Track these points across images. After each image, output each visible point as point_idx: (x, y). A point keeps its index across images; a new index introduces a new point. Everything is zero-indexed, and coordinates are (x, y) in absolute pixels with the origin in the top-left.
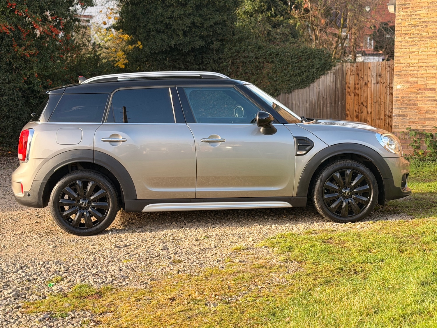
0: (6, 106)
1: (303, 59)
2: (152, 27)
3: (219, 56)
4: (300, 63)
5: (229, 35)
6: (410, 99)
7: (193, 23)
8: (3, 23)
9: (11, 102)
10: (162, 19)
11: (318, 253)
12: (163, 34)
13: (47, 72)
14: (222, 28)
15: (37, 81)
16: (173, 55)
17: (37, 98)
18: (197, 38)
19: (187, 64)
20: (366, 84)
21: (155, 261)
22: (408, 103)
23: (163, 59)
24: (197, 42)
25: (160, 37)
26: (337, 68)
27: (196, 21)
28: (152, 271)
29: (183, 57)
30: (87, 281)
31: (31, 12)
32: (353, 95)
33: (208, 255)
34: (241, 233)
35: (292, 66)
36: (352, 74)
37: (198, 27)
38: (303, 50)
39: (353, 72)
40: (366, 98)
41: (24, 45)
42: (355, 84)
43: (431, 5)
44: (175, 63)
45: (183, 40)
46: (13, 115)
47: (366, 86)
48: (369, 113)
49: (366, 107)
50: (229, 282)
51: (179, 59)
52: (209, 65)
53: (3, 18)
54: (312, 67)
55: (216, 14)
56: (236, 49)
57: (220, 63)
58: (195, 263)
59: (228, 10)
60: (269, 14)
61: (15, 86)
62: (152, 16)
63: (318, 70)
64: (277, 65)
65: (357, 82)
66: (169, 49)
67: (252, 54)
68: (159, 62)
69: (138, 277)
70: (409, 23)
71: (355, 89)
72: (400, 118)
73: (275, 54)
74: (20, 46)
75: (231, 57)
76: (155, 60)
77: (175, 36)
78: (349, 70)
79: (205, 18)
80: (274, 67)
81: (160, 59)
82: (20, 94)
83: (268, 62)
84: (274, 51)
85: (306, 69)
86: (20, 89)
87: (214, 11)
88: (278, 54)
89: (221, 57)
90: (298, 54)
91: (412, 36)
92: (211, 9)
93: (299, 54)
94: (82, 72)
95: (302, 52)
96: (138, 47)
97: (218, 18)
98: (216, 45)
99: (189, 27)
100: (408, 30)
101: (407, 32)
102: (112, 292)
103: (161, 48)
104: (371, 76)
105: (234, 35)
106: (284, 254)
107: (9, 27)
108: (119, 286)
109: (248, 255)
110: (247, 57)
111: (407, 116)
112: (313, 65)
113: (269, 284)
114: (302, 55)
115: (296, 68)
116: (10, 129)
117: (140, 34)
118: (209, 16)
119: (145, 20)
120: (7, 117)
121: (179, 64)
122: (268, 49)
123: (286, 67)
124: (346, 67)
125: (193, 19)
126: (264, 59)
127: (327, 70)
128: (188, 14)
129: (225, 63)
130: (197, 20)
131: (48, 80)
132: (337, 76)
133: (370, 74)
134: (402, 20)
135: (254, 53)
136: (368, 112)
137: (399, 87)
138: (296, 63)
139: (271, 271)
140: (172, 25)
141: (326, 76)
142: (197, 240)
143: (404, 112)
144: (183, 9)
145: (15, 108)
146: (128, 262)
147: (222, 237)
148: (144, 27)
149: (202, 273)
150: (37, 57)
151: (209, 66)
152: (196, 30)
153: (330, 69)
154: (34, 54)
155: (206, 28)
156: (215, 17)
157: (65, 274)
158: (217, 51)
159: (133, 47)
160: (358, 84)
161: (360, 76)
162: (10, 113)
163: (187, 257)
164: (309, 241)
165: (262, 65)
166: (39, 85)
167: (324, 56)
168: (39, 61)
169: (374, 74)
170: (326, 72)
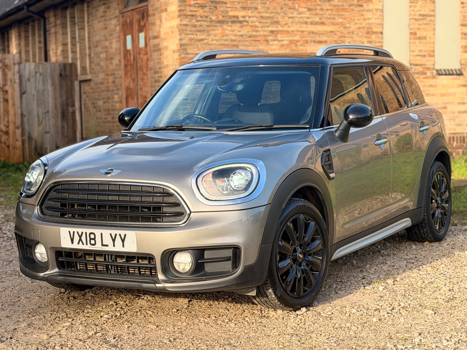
101: (192, 13)
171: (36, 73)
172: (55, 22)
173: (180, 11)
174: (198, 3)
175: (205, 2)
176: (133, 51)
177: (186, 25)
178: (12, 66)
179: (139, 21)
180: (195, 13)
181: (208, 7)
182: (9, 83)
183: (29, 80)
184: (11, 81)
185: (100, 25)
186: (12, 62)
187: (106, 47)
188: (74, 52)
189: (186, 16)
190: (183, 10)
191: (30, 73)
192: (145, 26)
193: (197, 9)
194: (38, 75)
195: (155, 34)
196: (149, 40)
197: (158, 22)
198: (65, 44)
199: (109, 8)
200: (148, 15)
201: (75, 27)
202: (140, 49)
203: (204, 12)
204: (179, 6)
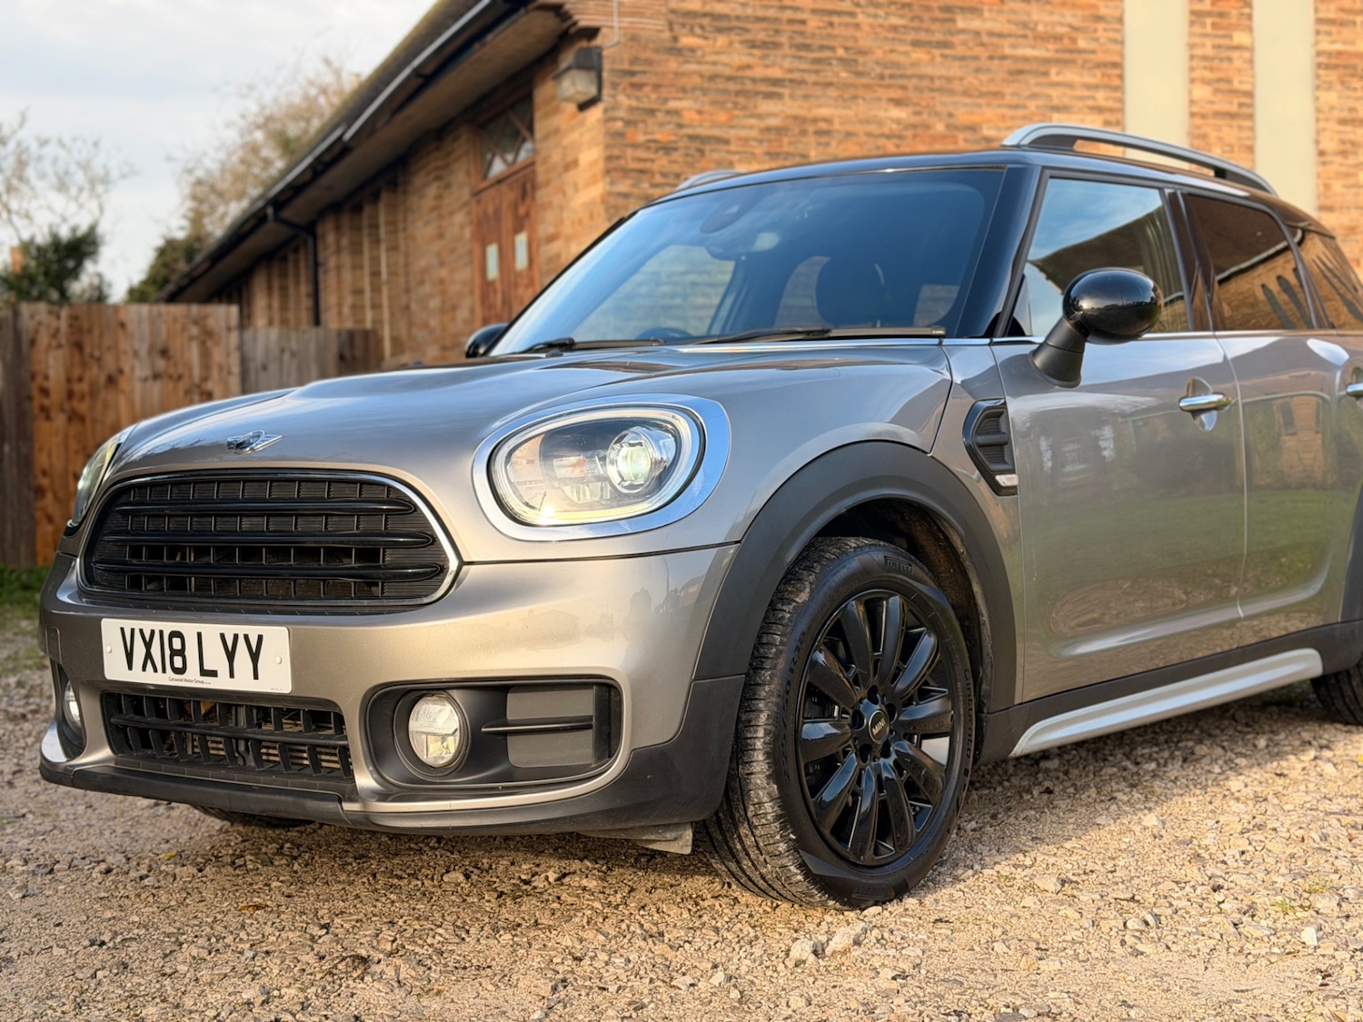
20: (111, 381)
32: (62, 417)
36: (54, 343)
39: (61, 335)
42: (69, 380)
43: (712, 86)
47: (112, 388)
65: (77, 372)
70: (648, 137)
71: (69, 397)
78: (43, 331)
91: (658, 179)
100: (645, 160)
101: (641, 166)
104: (130, 355)
124: (32, 316)
134: (628, 123)
160: (80, 379)
161: (87, 350)
169: (142, 348)
171: (282, 351)
172: (338, 242)
173: (609, 158)
174: (655, 141)
175: (673, 138)
176: (502, 282)
177: (626, 196)
178: (224, 334)
179: (515, 206)
180: (648, 165)
181: (681, 152)
182: (215, 373)
183: (265, 367)
184: (221, 368)
185: (430, 230)
186: (223, 324)
187: (442, 281)
188: (376, 306)
189: (625, 172)
190: (618, 158)
191: (267, 351)
192: (527, 215)
193: (652, 156)
194: (287, 356)
195: (551, 230)
196: (539, 246)
197: (557, 200)
198: (358, 292)
199: (448, 186)
200: (534, 188)
201: (379, 250)
202: (518, 275)
203: (671, 162)
204: (608, 146)
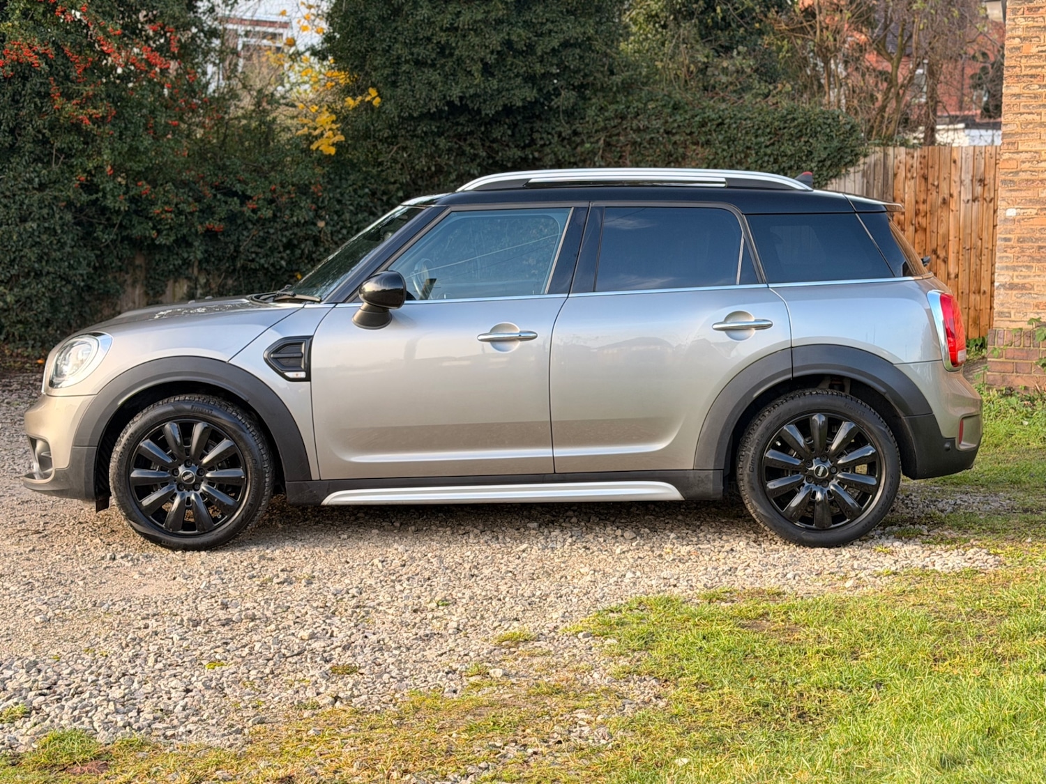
0: (33, 246)
1: (786, 137)
2: (404, 53)
3: (574, 127)
4: (776, 147)
5: (599, 75)
6: (1040, 244)
7: (509, 44)
8: (25, 39)
9: (44, 237)
10: (429, 34)
11: (715, 657)
12: (431, 70)
13: (139, 161)
14: (581, 57)
15: (111, 185)
16: (458, 124)
17: (114, 226)
18: (519, 80)
19: (495, 145)
20: (945, 202)
21: (289, 667)
22: (1034, 255)
23: (432, 132)
24: (517, 92)
25: (424, 77)
26: (871, 159)
27: (514, 38)
28: (269, 697)
29: (483, 129)
30: (87, 720)
31: (97, 12)
32: (912, 229)
33: (430, 654)
34: (538, 593)
35: (756, 153)
36: (909, 175)
37: (521, 53)
38: (785, 112)
39: (914, 170)
40: (943, 238)
41: (79, 94)
42: (917, 202)
44: (462, 143)
45: (482, 86)
46: (51, 270)
47: (945, 208)
48: (953, 276)
49: (945, 261)
50: (454, 735)
51: (471, 133)
52: (547, 150)
53: (27, 27)
54: (807, 156)
55: (566, 22)
56: (616, 110)
57: (577, 145)
58: (386, 677)
59: (597, 11)
60: (709, 21)
61: (55, 197)
62: (406, 25)
63: (823, 165)
64: (719, 151)
65: (923, 196)
66: (446, 108)
67: (657, 124)
68: (422, 139)
69: (227, 711)
70: (1040, 49)
71: (917, 214)
72: (1015, 292)
73: (715, 123)
74: (69, 97)
75: (605, 128)
76: (413, 136)
77: (461, 75)
78: (902, 167)
79: (539, 32)
80: (711, 157)
81: (426, 133)
82: (69, 217)
83: (696, 143)
84: (713, 116)
85: (792, 163)
86: (70, 204)
87: (562, 12)
88: (722, 124)
89: (580, 130)
90: (772, 123)
92: (554, 7)
93: (776, 123)
94: (228, 163)
95: (783, 119)
96: (370, 103)
97: (571, 29)
98: (567, 98)
99: (498, 52)
100: (1037, 67)
101: (1033, 71)
102: (141, 755)
103: (426, 104)
104: (958, 183)
105: (612, 73)
106: (628, 656)
107: (41, 49)
108: (166, 737)
109: (532, 656)
110: (644, 130)
111: (1032, 288)
112: (810, 153)
113: (560, 742)
114: (782, 126)
115: (766, 159)
116: (44, 303)
117: (375, 69)
118: (549, 26)
119: (387, 34)
120: (36, 274)
121: (471, 145)
122: (698, 110)
123: (743, 155)
124: (895, 157)
125: (508, 34)
126: (687, 134)
127: (846, 165)
128: (495, 20)
129: (588, 145)
130: (519, 36)
131: (140, 183)
132: (871, 181)
133: (955, 177)
134: (1023, 39)
135: (662, 121)
136: (948, 274)
137: (1011, 213)
138: (767, 147)
139: (577, 704)
140: (454, 49)
141: (842, 181)
142: (415, 611)
143: (1025, 277)
144: (484, 7)
145: (55, 250)
146: (217, 668)
147: (485, 603)
148: (387, 51)
149: (394, 705)
150: (113, 125)
151: (549, 151)
152: (516, 61)
153: (853, 163)
154: (103, 117)
155: (542, 56)
156: (565, 28)
157: (42, 698)
158: (570, 114)
159: (357, 102)
160: (924, 202)
161: (930, 180)
162: (44, 263)
163: (373, 657)
164: (703, 622)
165: (681, 150)
166: (119, 195)
167: (838, 130)
168: (116, 134)
169: (967, 178)
170: (843, 171)
180: (1039, 70)
193: (1042, 63)
